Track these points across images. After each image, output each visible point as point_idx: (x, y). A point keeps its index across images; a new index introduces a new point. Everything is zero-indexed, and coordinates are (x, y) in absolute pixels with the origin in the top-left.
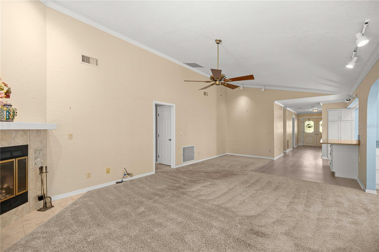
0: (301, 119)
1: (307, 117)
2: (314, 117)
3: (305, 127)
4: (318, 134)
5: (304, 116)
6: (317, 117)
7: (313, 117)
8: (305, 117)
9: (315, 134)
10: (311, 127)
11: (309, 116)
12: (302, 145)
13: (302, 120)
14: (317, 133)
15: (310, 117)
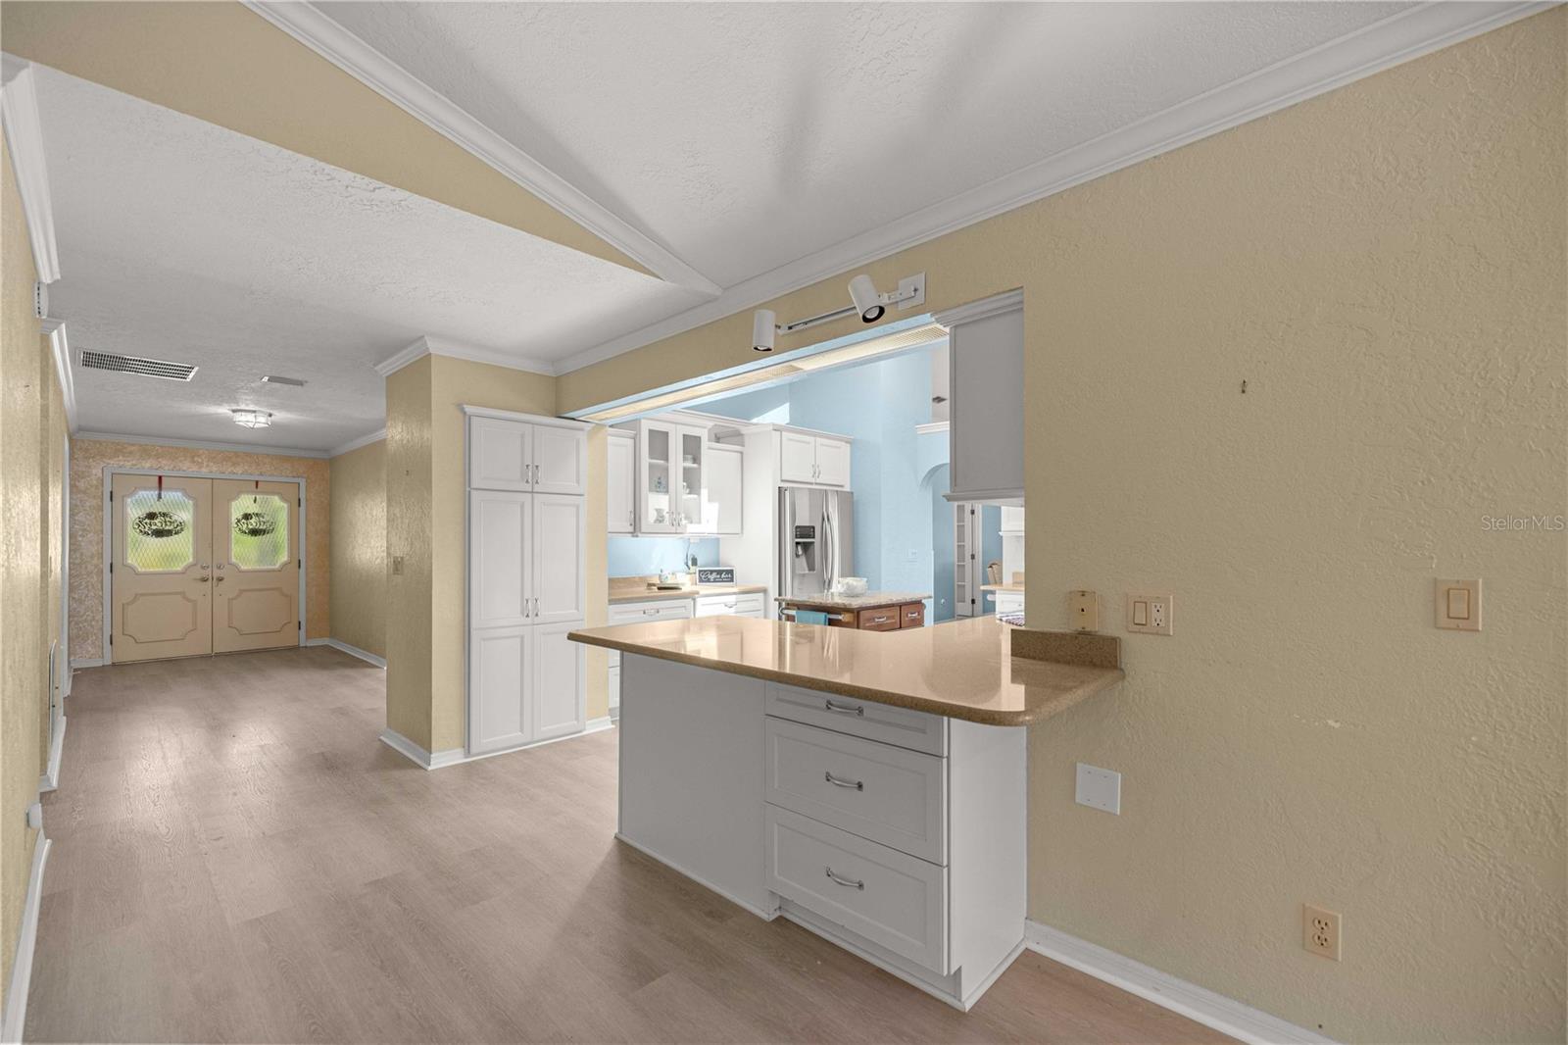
0: (96, 471)
1: (148, 465)
2: (195, 468)
3: (132, 534)
4: (220, 579)
5: (119, 450)
6: (214, 469)
7: (187, 467)
8: (127, 464)
9: (199, 577)
10: (169, 533)
11: (158, 457)
12: (99, 663)
13: (102, 481)
14: (217, 573)
15: (166, 468)
